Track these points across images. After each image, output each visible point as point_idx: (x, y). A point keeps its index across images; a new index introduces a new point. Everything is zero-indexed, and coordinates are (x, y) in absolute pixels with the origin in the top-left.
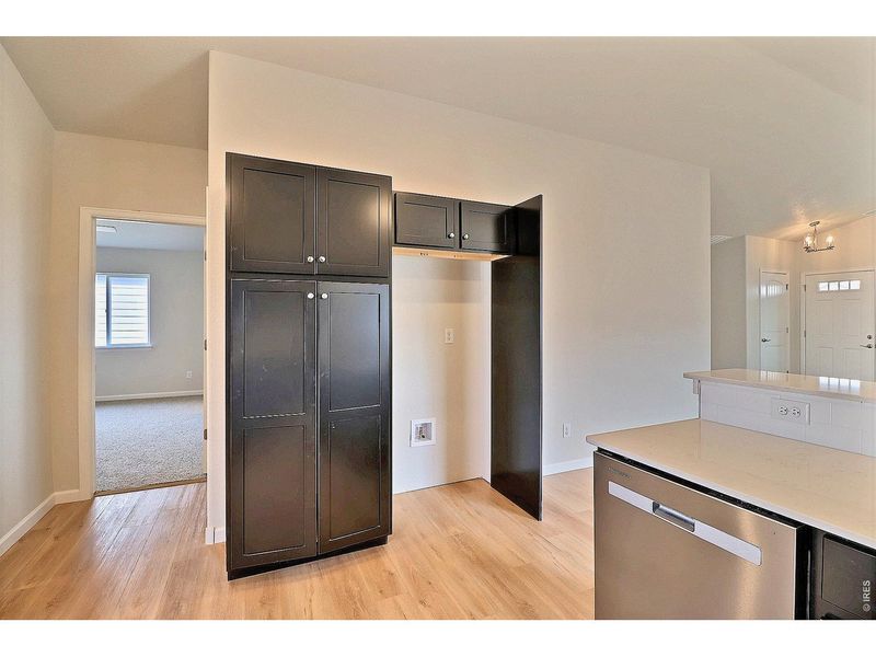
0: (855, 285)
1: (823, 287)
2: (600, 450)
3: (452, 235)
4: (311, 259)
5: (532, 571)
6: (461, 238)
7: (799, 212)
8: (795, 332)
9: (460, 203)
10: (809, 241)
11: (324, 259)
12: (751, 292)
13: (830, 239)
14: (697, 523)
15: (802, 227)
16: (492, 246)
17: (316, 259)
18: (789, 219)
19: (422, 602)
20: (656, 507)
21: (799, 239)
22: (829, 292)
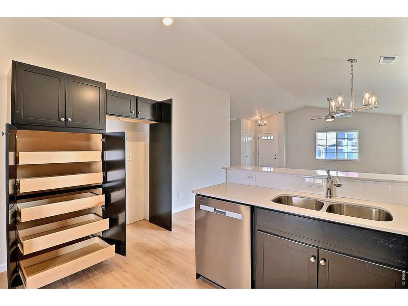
0: (272, 138)
1: (263, 138)
2: (197, 195)
3: (133, 112)
4: (63, 119)
5: (169, 249)
6: (137, 113)
7: (257, 112)
8: (256, 153)
9: (137, 98)
10: (259, 122)
11: (70, 120)
12: (243, 139)
13: (265, 122)
14: (226, 212)
15: (257, 117)
16: (150, 117)
17: (66, 120)
18: (253, 114)
19: (124, 272)
20: (215, 210)
21: (257, 121)
22: (265, 140)
